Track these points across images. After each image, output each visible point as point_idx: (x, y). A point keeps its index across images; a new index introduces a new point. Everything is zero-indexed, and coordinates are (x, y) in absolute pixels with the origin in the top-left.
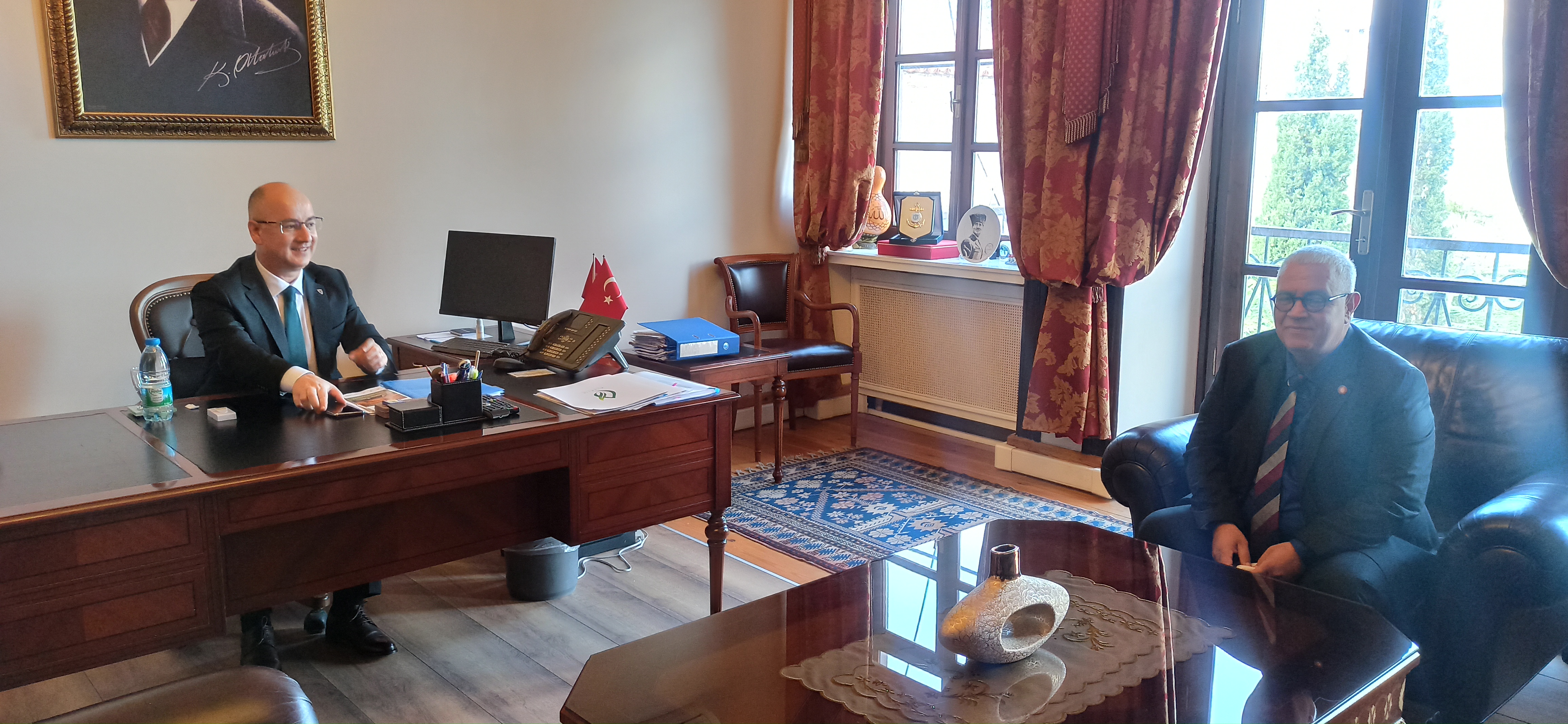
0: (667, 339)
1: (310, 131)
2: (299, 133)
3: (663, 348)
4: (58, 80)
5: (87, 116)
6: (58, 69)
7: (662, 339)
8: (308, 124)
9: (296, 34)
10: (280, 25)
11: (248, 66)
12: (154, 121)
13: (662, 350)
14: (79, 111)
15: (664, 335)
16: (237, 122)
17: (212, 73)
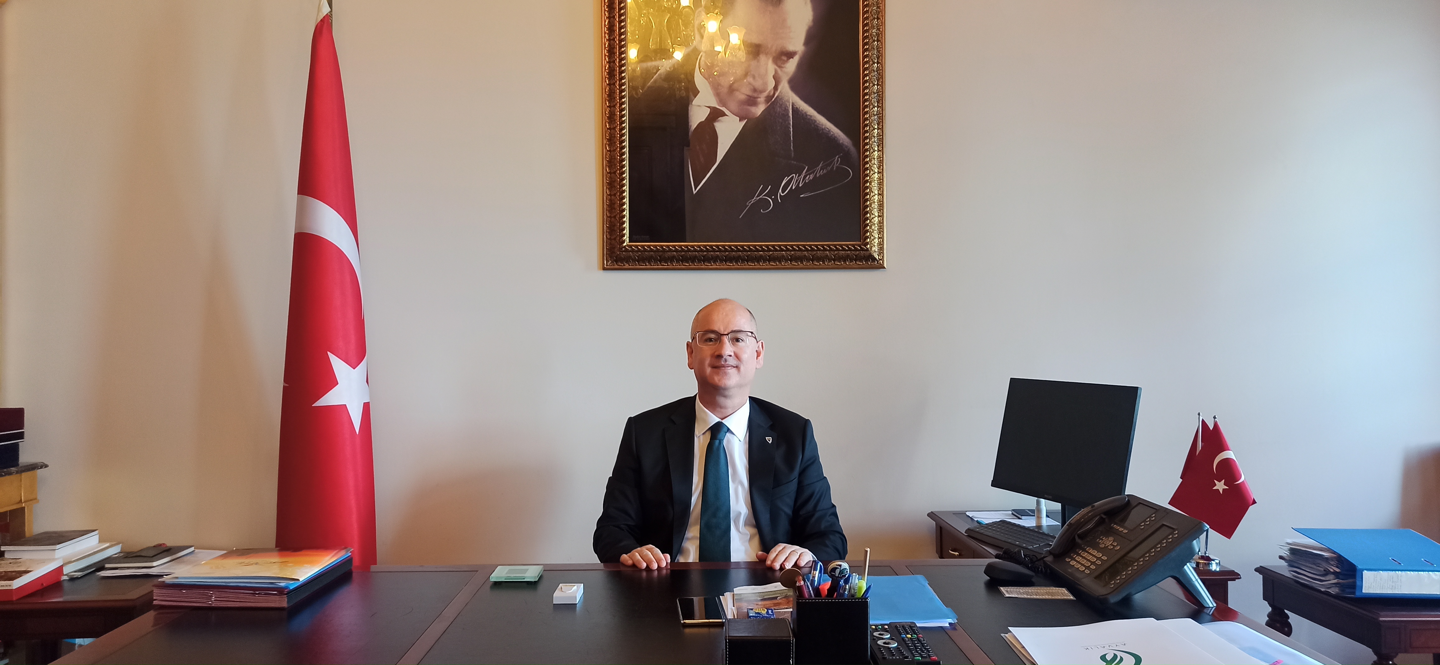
0: (1340, 560)
1: (858, 258)
2: (845, 261)
3: (1335, 573)
4: (609, 211)
5: (630, 246)
6: (610, 200)
7: (1332, 559)
8: (853, 250)
9: (849, 149)
10: (832, 140)
11: (793, 188)
12: (693, 251)
13: (1331, 577)
14: (624, 242)
15: (1334, 552)
16: (776, 250)
17: (755, 198)
